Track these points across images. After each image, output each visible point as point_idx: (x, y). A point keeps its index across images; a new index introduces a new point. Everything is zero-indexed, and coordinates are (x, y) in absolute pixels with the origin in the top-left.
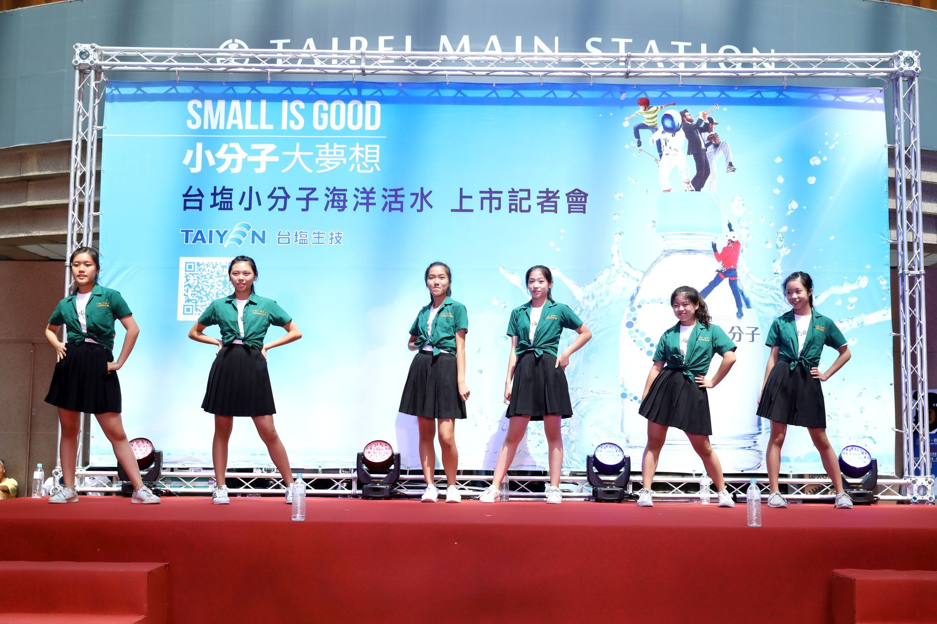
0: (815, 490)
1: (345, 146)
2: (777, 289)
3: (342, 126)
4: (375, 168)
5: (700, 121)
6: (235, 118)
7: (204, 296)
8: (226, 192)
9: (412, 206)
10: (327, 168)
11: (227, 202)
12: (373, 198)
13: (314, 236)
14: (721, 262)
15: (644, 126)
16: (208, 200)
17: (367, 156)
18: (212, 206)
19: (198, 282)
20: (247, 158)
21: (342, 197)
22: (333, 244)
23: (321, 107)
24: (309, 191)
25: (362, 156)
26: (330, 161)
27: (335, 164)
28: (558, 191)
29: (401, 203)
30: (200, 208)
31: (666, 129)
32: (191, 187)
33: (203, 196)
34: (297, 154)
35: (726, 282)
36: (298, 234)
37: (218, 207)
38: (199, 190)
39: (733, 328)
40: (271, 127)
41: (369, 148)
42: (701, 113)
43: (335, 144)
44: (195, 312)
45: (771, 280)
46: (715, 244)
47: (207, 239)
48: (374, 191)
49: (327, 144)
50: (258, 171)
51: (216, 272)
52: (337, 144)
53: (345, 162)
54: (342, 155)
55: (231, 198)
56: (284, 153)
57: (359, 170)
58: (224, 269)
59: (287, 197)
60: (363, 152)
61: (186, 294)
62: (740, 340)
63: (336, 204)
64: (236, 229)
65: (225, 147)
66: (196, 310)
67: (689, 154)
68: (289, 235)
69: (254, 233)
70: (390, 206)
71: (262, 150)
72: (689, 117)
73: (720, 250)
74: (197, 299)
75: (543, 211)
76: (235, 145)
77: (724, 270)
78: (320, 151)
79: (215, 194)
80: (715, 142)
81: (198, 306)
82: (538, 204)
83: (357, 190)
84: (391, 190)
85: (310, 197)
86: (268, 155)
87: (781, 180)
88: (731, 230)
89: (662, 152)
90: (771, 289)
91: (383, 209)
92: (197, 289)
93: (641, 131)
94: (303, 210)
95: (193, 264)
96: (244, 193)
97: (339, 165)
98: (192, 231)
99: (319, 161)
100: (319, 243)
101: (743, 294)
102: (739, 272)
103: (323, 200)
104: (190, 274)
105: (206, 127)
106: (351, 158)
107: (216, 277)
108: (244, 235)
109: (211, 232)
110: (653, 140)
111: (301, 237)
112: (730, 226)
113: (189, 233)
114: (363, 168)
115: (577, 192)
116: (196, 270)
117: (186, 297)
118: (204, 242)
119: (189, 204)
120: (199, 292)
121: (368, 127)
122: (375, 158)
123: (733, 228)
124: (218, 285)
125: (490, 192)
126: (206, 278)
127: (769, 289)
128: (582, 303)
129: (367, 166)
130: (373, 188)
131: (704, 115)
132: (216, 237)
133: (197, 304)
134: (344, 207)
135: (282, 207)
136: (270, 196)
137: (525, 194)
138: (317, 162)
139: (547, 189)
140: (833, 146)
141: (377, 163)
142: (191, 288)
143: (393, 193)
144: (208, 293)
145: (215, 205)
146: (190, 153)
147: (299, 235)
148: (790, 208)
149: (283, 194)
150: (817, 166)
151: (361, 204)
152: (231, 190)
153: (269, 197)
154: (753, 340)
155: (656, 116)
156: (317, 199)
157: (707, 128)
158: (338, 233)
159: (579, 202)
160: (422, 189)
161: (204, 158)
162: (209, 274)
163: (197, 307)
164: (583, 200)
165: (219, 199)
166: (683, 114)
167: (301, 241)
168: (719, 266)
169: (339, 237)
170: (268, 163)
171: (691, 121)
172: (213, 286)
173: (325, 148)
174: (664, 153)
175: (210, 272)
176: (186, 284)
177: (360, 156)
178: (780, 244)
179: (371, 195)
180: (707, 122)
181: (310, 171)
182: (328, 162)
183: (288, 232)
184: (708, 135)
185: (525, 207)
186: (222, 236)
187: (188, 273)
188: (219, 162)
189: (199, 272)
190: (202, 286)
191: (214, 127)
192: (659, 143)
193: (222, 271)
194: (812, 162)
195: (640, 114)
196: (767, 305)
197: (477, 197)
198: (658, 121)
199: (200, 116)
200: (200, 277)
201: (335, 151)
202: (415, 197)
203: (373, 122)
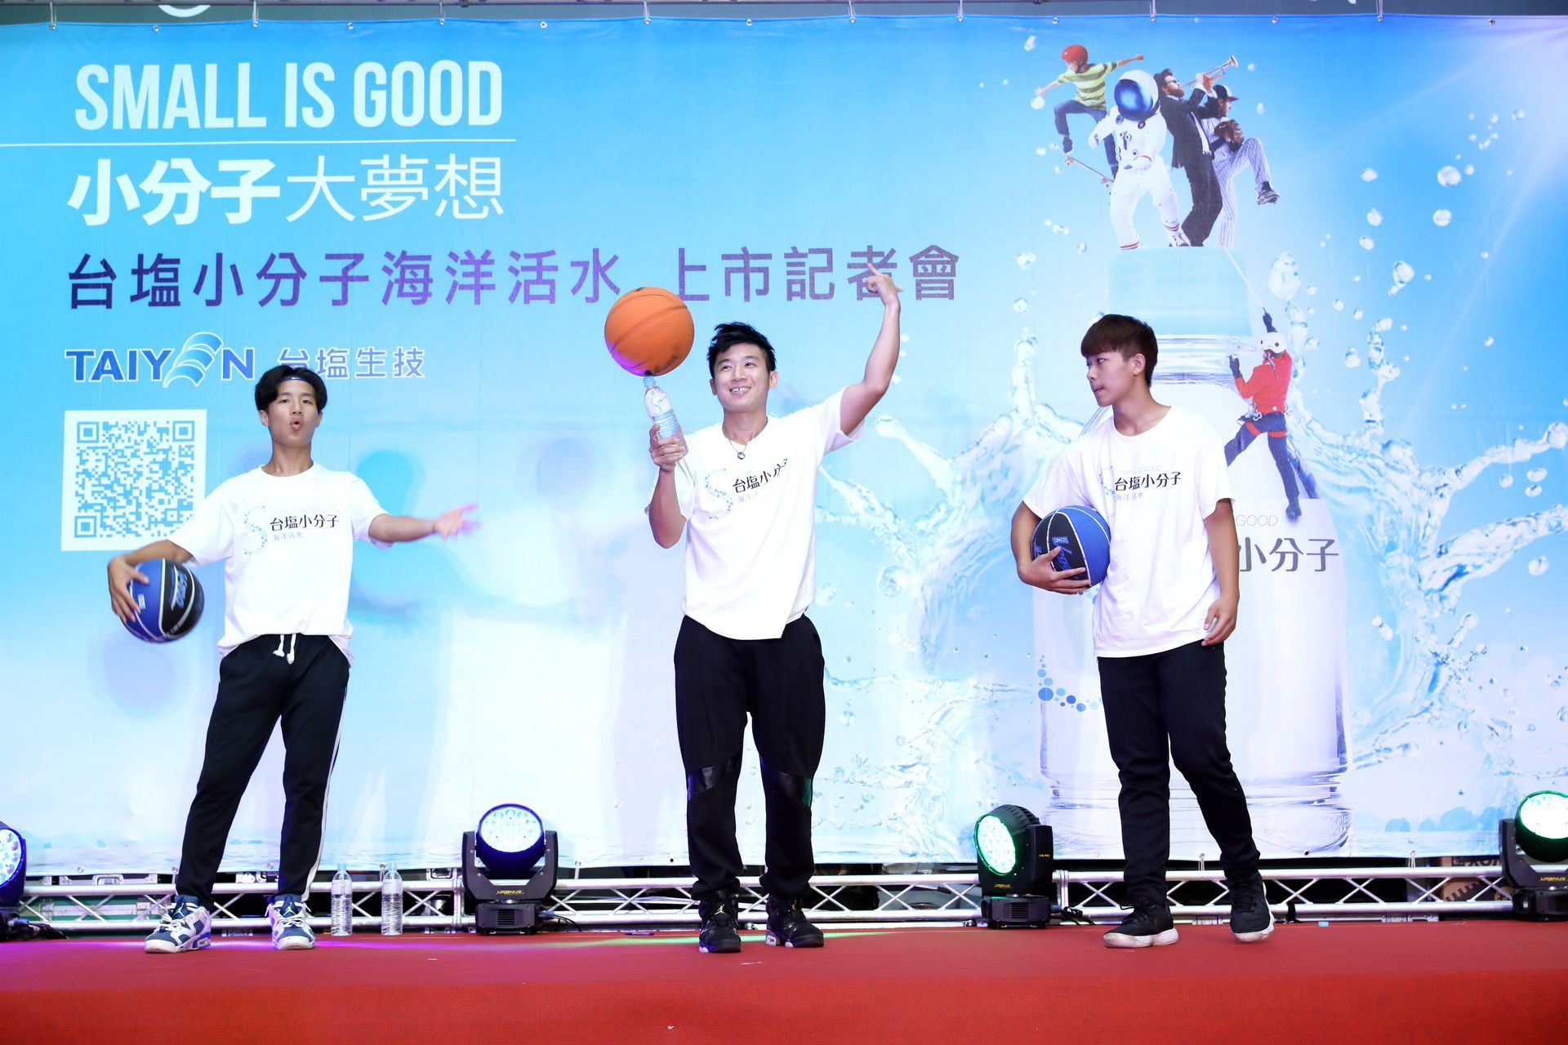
0: (1465, 891)
1: (425, 161)
2: (1373, 456)
3: (415, 119)
4: (492, 210)
5: (1198, 94)
6: (181, 103)
7: (119, 495)
8: (165, 265)
9: (575, 291)
10: (385, 210)
11: (169, 289)
12: (489, 274)
13: (360, 359)
14: (1251, 399)
15: (1076, 107)
16: (125, 285)
17: (474, 182)
18: (134, 298)
19: (107, 466)
20: (209, 190)
21: (421, 273)
22: (402, 376)
23: (370, 77)
24: (349, 262)
25: (464, 182)
26: (395, 194)
27: (403, 202)
28: (893, 252)
29: (552, 283)
30: (108, 303)
31: (1125, 113)
32: (86, 258)
33: (113, 276)
34: (321, 181)
35: (1261, 441)
36: (325, 355)
37: (149, 299)
38: (104, 263)
39: (1279, 542)
40: (261, 122)
41: (479, 165)
42: (1199, 76)
43: (403, 157)
44: (100, 530)
45: (1359, 435)
46: (1237, 360)
47: (125, 370)
48: (490, 258)
49: (386, 157)
50: (234, 218)
51: (145, 443)
52: (407, 158)
53: (425, 197)
54: (420, 181)
55: (175, 279)
56: (291, 179)
57: (457, 214)
58: (164, 435)
59: (299, 274)
60: (465, 174)
61: (81, 492)
62: (1295, 568)
63: (407, 288)
64: (188, 346)
65: (160, 167)
66: (104, 526)
67: (1175, 164)
68: (306, 358)
69: (228, 356)
70: (527, 290)
71: (245, 172)
72: (1175, 86)
73: (1247, 374)
74: (105, 502)
75: (860, 296)
76: (185, 164)
77: (1258, 415)
78: (371, 173)
79: (139, 272)
80: (1232, 138)
81: (108, 517)
82: (851, 280)
83: (453, 256)
84: (528, 256)
85: (351, 273)
86: (255, 184)
87: (1375, 218)
88: (1270, 329)
89: (1117, 162)
90: (1359, 455)
91: (512, 298)
92: (105, 481)
93: (1071, 118)
94: (336, 303)
95: (94, 427)
96: (204, 269)
97: (414, 203)
98: (91, 354)
99: (369, 195)
100: (371, 374)
101: (1299, 468)
102: (1290, 421)
103: (379, 281)
104: (88, 448)
105: (118, 124)
106: (438, 188)
107: (146, 453)
108: (206, 359)
109: (133, 355)
110: (1096, 136)
111: (332, 362)
112: (1267, 319)
113: (85, 357)
114: (465, 208)
115: (934, 252)
116: (101, 438)
117: (80, 498)
118: (118, 376)
119: (83, 294)
120: (107, 487)
121: (476, 119)
122: (492, 187)
123: (1274, 324)
124: (151, 471)
125: (745, 255)
126: (123, 456)
127: (1354, 455)
128: (950, 495)
129: (474, 204)
130: (488, 253)
131: (1207, 82)
132: (144, 365)
133: (105, 514)
134: (426, 294)
135: (289, 296)
136: (263, 274)
137: (820, 260)
138: (364, 198)
139: (870, 248)
140: (1487, 143)
141: (497, 198)
142: (90, 480)
143: (533, 262)
144: (128, 488)
145: (140, 295)
146: (83, 182)
147: (328, 358)
148: (1396, 279)
149: (291, 270)
150: (1453, 186)
151: (463, 287)
152: (177, 261)
153: (259, 275)
154: (1323, 568)
155: (1103, 85)
156: (365, 278)
157: (1214, 109)
158: (414, 353)
159: (941, 275)
160: (596, 251)
161: (116, 193)
162: (132, 447)
163: (105, 520)
164: (948, 269)
165: (149, 281)
166: (1160, 79)
167: (332, 370)
168: (1245, 407)
169: (415, 360)
170: (256, 201)
171: (1179, 93)
172: (140, 474)
173: (380, 167)
174: (1121, 166)
175: (132, 443)
176: (80, 470)
177: (457, 183)
178: (1377, 357)
179: (484, 268)
180: (1214, 95)
181: (350, 217)
182: (388, 197)
183: (303, 352)
184: (1216, 125)
185: (821, 287)
186: (157, 365)
187: (83, 446)
188: (150, 201)
189: (107, 444)
190: (116, 473)
191: (135, 123)
192: (1110, 142)
193: (158, 441)
194: (1442, 179)
195: (1065, 80)
196: (1351, 490)
197: (717, 269)
198: (1108, 93)
199: (105, 100)
200: (110, 454)
201: (403, 173)
202: (580, 270)
203: (485, 109)
